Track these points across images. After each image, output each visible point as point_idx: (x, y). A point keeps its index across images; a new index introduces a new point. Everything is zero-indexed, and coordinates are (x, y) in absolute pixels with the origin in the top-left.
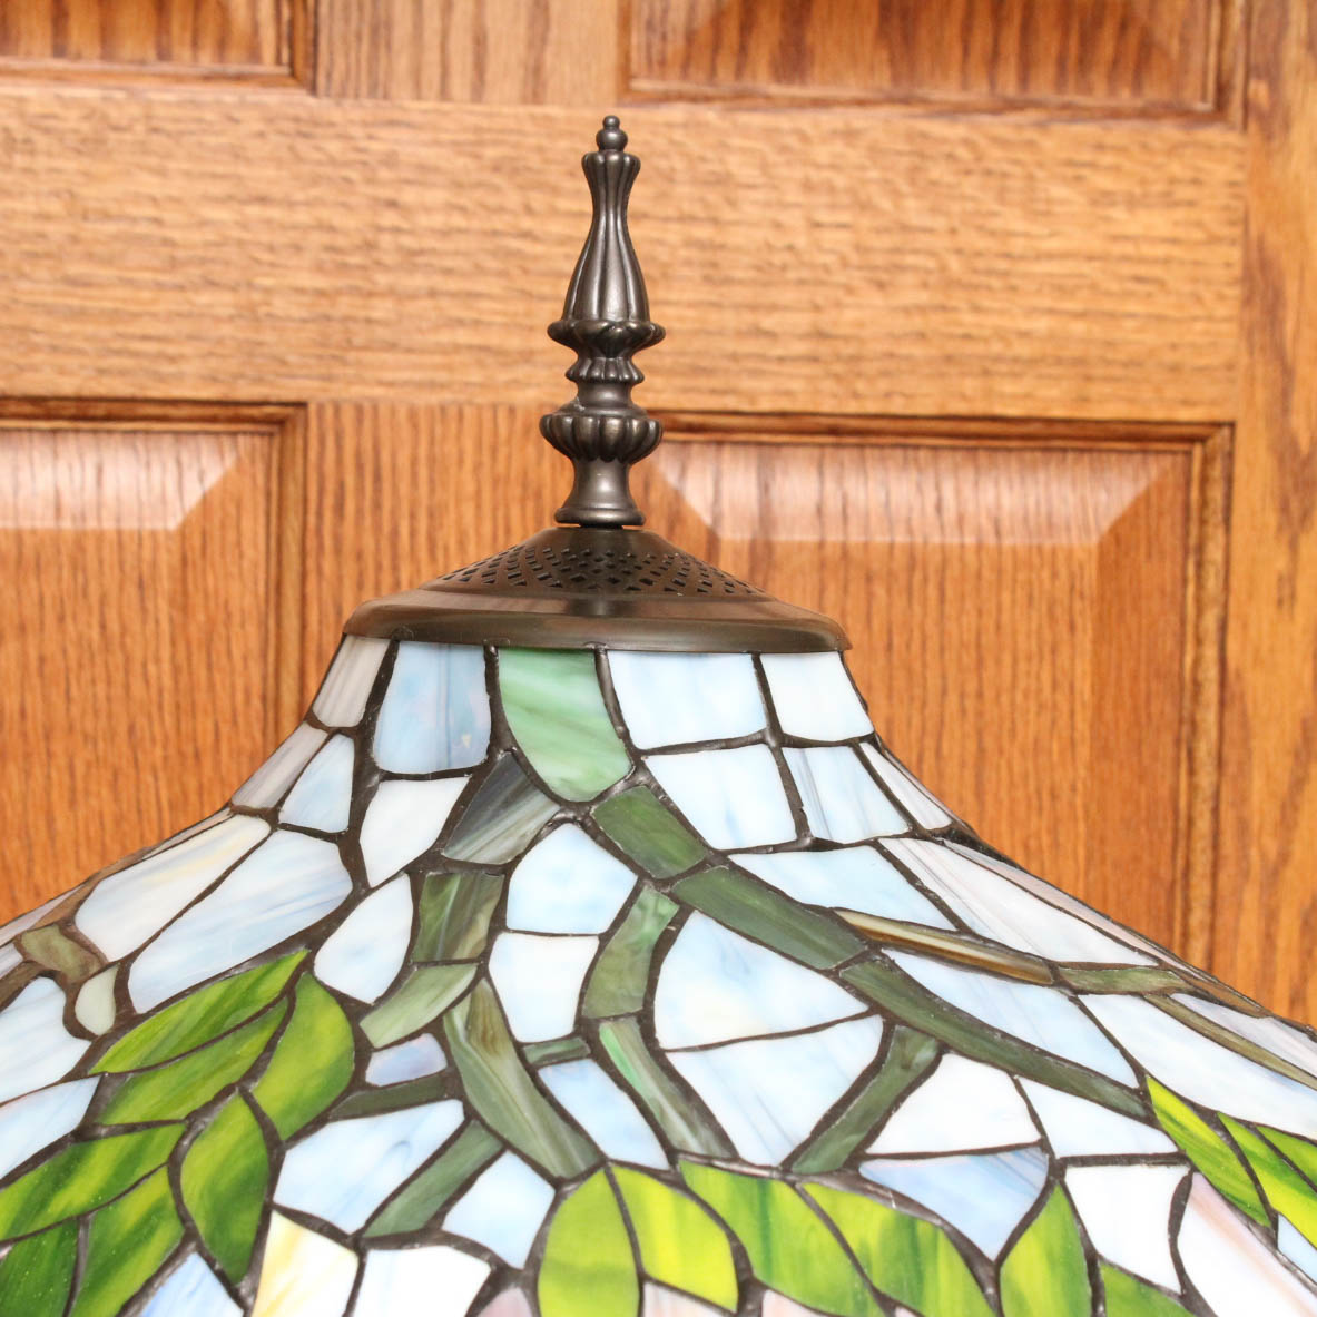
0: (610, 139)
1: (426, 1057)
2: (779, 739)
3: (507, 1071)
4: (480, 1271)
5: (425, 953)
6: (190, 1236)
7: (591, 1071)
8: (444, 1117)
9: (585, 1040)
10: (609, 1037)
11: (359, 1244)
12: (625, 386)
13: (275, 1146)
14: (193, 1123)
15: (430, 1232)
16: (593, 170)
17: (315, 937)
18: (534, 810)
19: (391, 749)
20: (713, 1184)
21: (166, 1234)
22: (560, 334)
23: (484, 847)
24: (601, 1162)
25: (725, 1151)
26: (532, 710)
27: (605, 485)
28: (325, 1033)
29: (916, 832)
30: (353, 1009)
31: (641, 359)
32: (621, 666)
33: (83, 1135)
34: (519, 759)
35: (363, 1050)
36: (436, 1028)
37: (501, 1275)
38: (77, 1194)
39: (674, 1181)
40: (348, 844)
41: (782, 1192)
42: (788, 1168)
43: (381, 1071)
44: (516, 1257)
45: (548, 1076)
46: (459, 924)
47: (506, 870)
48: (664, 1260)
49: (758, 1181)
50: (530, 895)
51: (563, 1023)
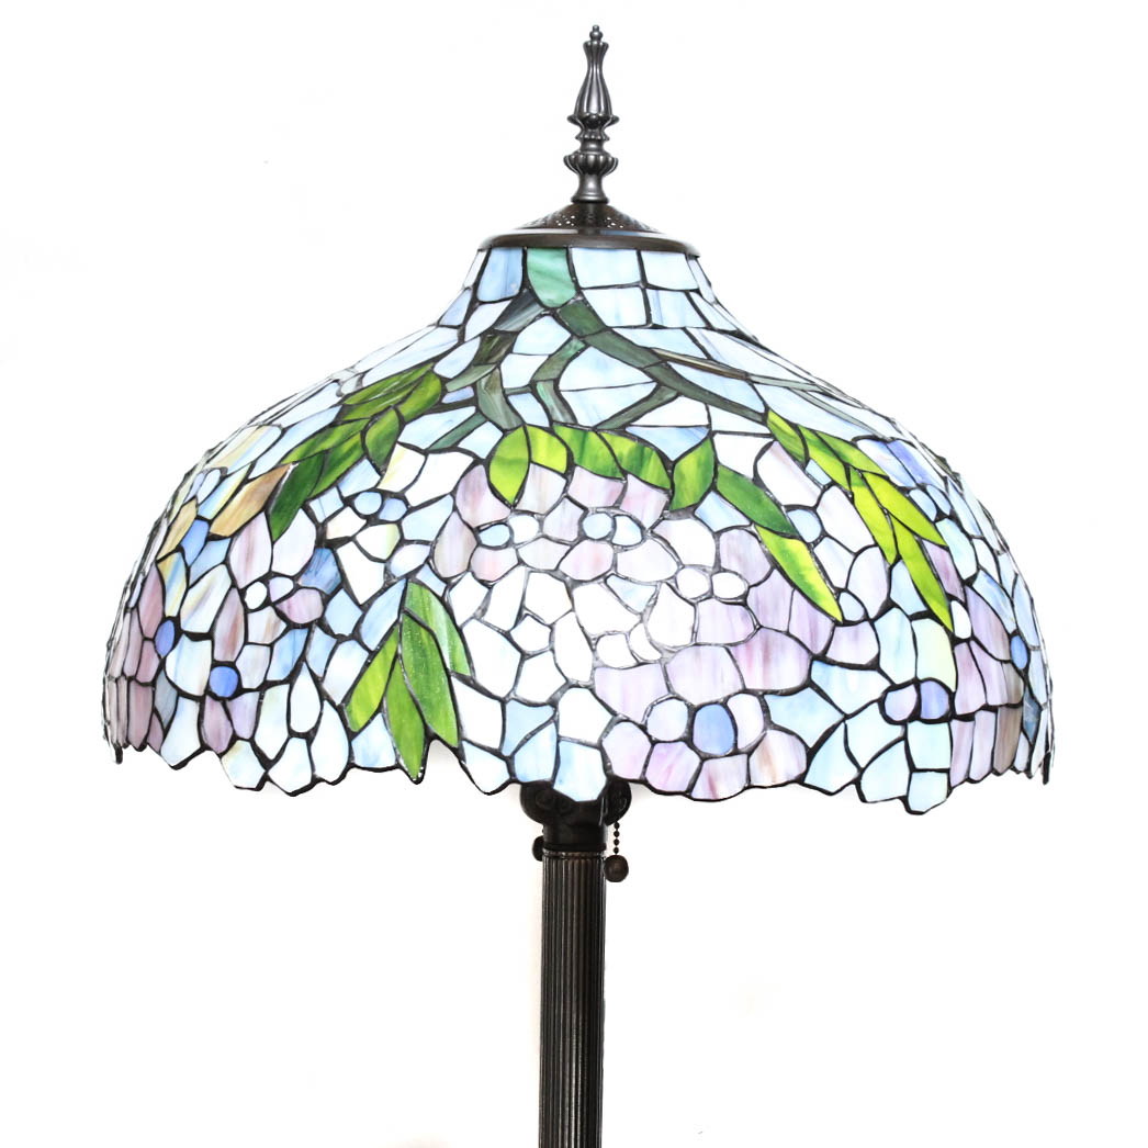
0: (596, 35)
1: (469, 393)
2: (644, 284)
3: (497, 397)
4: (469, 460)
5: (479, 360)
6: (366, 454)
7: (530, 397)
8: (471, 410)
9: (531, 388)
10: (540, 387)
11: (425, 453)
12: (600, 142)
13: (403, 422)
14: (374, 419)
15: (454, 448)
16: (588, 48)
17: (436, 359)
18: (536, 310)
19: (484, 294)
20: (565, 433)
21: (357, 453)
22: (572, 119)
23: (510, 326)
24: (523, 425)
25: (573, 423)
26: (539, 272)
27: (591, 185)
28: (433, 387)
29: (709, 327)
30: (444, 381)
31: (608, 131)
32: (577, 253)
33: (333, 425)
34: (532, 292)
35: (444, 392)
36: (474, 386)
37: (477, 461)
38: (327, 445)
39: (550, 431)
40: (461, 329)
41: (593, 436)
42: (595, 429)
43: (447, 399)
44: (483, 455)
45: (512, 399)
46: (496, 350)
47: (516, 333)
48: (539, 457)
49: (584, 431)
50: (522, 343)
51: (526, 381)
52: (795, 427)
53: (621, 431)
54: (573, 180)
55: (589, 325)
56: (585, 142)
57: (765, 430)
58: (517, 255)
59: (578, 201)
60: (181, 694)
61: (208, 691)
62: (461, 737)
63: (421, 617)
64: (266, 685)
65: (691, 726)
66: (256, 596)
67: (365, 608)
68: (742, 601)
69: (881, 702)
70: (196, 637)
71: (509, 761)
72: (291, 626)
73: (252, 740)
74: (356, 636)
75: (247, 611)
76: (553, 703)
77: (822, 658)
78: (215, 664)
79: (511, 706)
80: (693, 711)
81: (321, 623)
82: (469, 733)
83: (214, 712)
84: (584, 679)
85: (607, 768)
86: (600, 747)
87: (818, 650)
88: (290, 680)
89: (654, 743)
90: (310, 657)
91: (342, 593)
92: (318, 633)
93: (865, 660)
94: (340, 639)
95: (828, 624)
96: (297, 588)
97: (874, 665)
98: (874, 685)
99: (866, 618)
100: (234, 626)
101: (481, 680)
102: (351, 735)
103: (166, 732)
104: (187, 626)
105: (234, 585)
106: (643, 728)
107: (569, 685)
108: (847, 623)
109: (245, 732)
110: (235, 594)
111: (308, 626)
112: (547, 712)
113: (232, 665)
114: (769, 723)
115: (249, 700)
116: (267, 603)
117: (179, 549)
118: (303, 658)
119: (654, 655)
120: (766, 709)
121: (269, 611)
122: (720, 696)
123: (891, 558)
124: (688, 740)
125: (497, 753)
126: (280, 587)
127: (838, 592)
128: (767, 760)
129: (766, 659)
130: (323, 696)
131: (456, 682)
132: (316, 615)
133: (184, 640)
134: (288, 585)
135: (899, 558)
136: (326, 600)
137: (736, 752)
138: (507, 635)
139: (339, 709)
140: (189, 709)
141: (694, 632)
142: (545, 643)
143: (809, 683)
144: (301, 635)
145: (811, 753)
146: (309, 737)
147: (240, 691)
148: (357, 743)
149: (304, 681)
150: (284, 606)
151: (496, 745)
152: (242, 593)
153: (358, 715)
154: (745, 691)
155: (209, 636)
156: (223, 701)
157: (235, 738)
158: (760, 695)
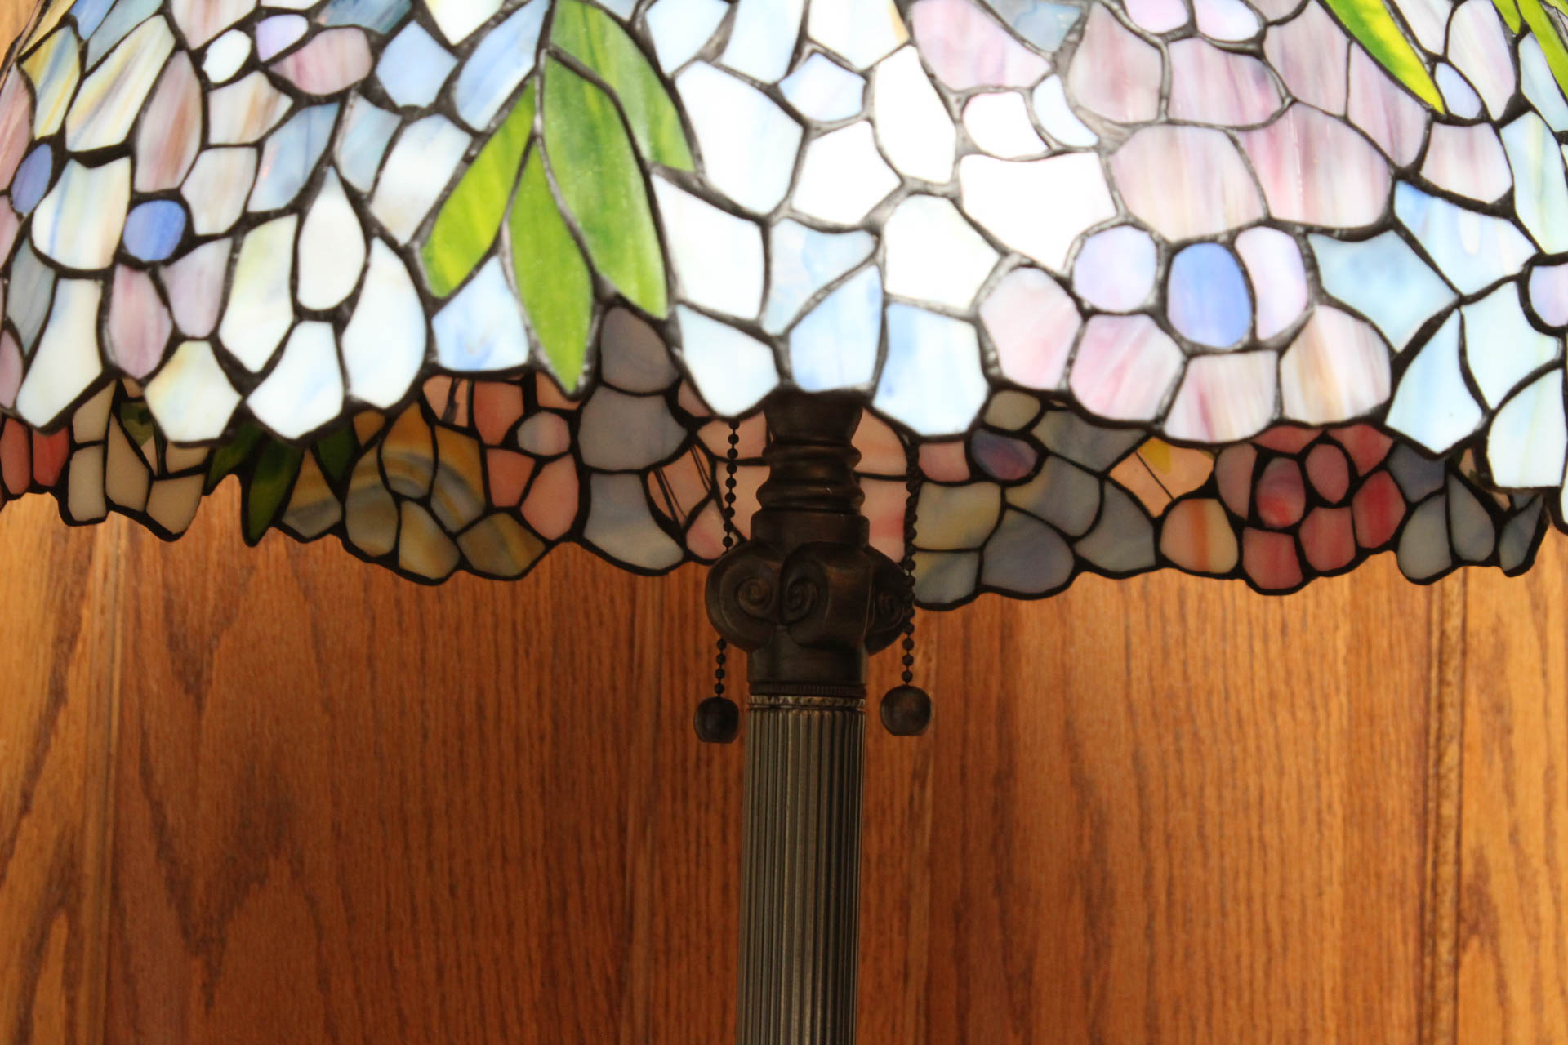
60: (64, 273)
61: (122, 256)
62: (673, 296)
63: (585, 61)
64: (249, 221)
65: (1163, 286)
66: (226, 57)
67: (462, 52)
68: (1254, 49)
69: (1522, 281)
70: (96, 159)
71: (777, 345)
72: (302, 101)
73: (214, 339)
74: (444, 106)
75: (207, 87)
76: (872, 228)
77: (1410, 176)
78: (137, 200)
79: (783, 232)
80: (1170, 252)
81: (370, 89)
82: (692, 287)
83: (132, 295)
84: (938, 173)
85: (987, 365)
86: (975, 320)
87: (1407, 158)
88: (299, 207)
89: (1087, 314)
90: (343, 156)
91: (413, 31)
92: (361, 111)
93: (1490, 196)
94: (409, 115)
95: (1419, 117)
96: (315, 30)
97: (1505, 209)
98: (1512, 253)
99: (1484, 117)
100: (181, 122)
101: (718, 178)
102: (431, 305)
103: (28, 360)
104: (77, 143)
105: (180, 44)
106: (1065, 284)
107: (910, 189)
108: (1452, 120)
109: (198, 325)
110: (183, 63)
111: (340, 99)
112: (862, 243)
113: (175, 196)
114: (1320, 294)
115: (209, 258)
116: (252, 64)
117: (68, 21)
118: (328, 159)
119: (1081, 137)
120: (1311, 264)
121: (256, 80)
122: (1219, 226)
123: (1515, 26)
124: (1159, 313)
125: (752, 330)
126: (277, 35)
127: (1434, 61)
128: (1315, 367)
129: (1308, 163)
130: (371, 229)
132: (357, 75)
133: (74, 170)
134: (297, 27)
135: (1525, 29)
136: (378, 44)
137: (1253, 346)
138: (772, 92)
139: (404, 254)
140: (80, 298)
141: (1164, 96)
142: (853, 105)
143: (1389, 223)
144: (321, 120)
145: (1400, 363)
146: (338, 318)
147: (190, 241)
148: (445, 322)
149: (331, 207)
150: (288, 68)
151: (748, 310)
152: (198, 58)
153: (446, 264)
154: (1270, 222)
155: (126, 149)
156: (152, 270)
157: (177, 339)
158: (1300, 234)
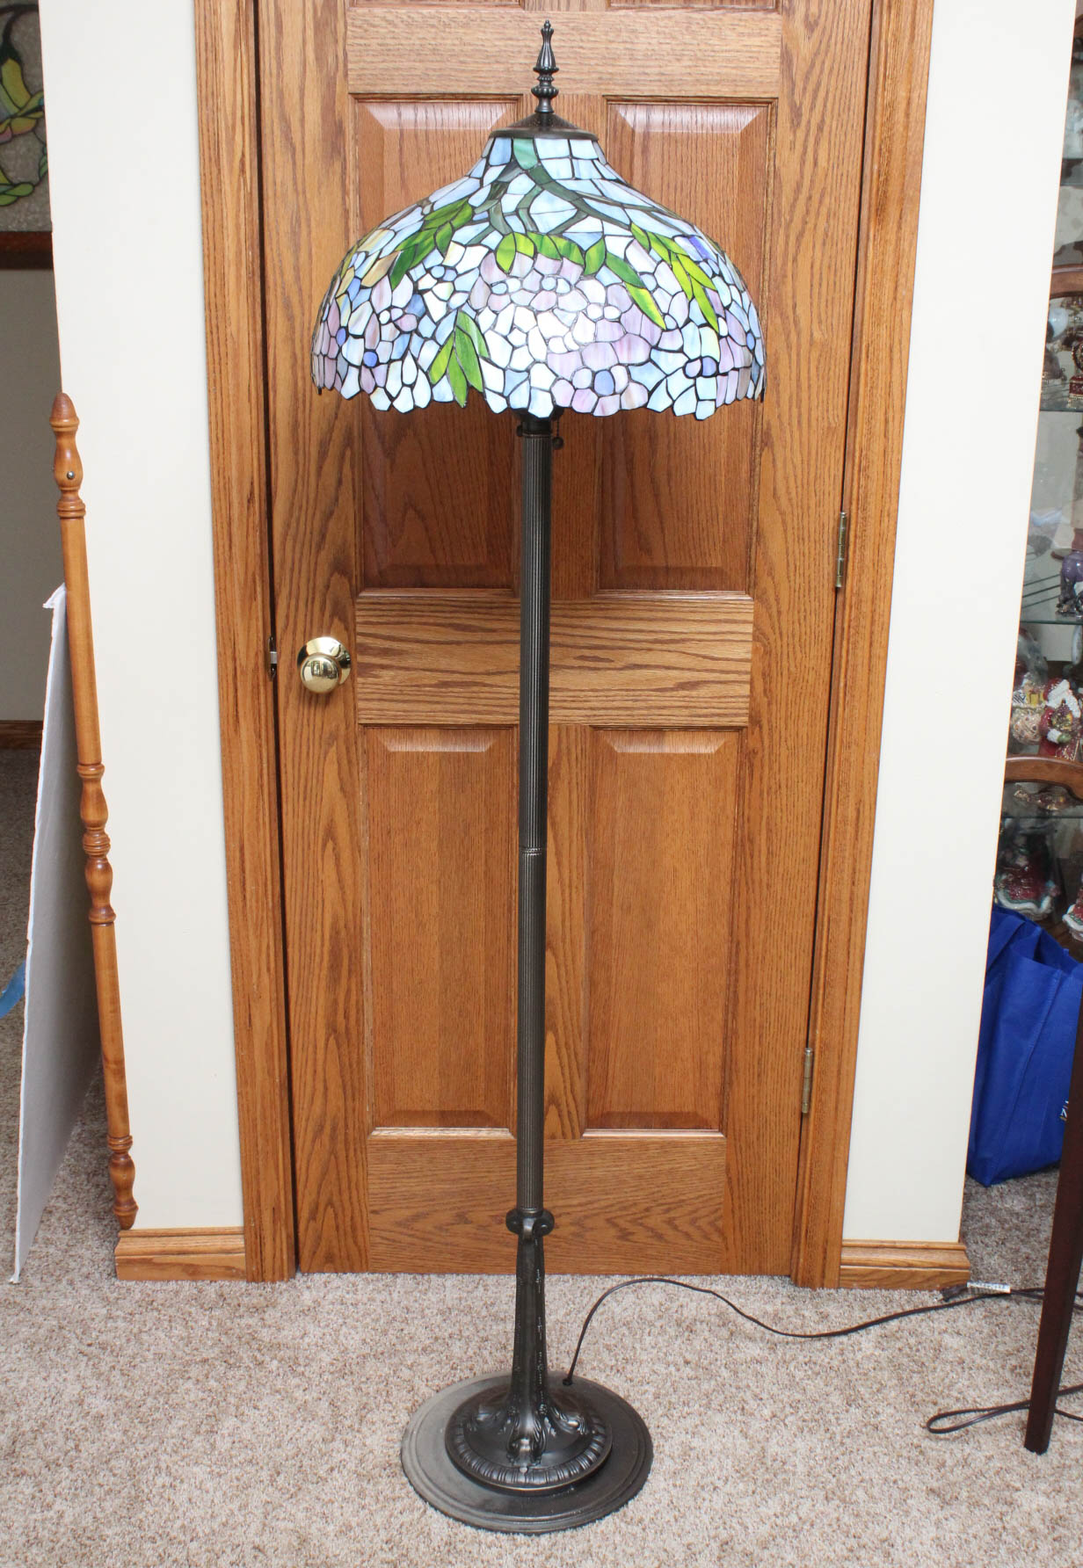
0: (547, 25)
1: (486, 215)
2: (571, 157)
3: (500, 217)
4: (487, 250)
5: (491, 197)
6: (436, 247)
7: (516, 217)
8: (487, 224)
9: (516, 212)
10: (521, 212)
11: (465, 246)
12: (550, 82)
13: (454, 230)
14: (440, 228)
15: (479, 244)
16: (543, 32)
17: (470, 196)
18: (518, 170)
19: (492, 161)
20: (533, 236)
21: (432, 246)
22: (535, 70)
23: (505, 179)
24: (513, 232)
25: (537, 231)
26: (520, 151)
27: (545, 104)
28: (468, 211)
29: (603, 178)
30: (473, 208)
31: (554, 75)
32: (538, 141)
33: (420, 231)
34: (516, 161)
35: (473, 214)
36: (488, 211)
37: (490, 251)
38: (418, 241)
39: (526, 235)
40: (481, 180)
41: (546, 238)
42: (548, 234)
43: (475, 218)
44: (493, 248)
45: (507, 219)
46: (497, 193)
47: (509, 183)
48: (521, 248)
49: (542, 235)
50: (512, 187)
51: (513, 209)
52: (644, 231)
53: (560, 235)
54: (535, 101)
55: (544, 178)
56: (541, 81)
57: (629, 233)
58: (508, 141)
59: (539, 112)
60: (350, 364)
61: (363, 363)
62: (484, 387)
63: (464, 329)
64: (391, 361)
65: (593, 381)
66: (385, 317)
67: (437, 324)
68: (618, 321)
69: (684, 368)
70: (356, 337)
71: (507, 399)
72: (402, 333)
73: (384, 388)
74: (433, 338)
75: (380, 325)
76: (528, 371)
77: (656, 347)
78: (366, 350)
79: (508, 372)
80: (594, 374)
81: (416, 331)
82: (488, 385)
83: (366, 373)
84: (542, 358)
85: (553, 402)
86: (550, 392)
87: (654, 343)
88: (402, 359)
89: (576, 389)
90: (412, 347)
91: (426, 317)
92: (415, 336)
93: (676, 348)
94: (426, 339)
95: (659, 330)
96: (405, 314)
97: (681, 351)
98: (681, 360)
99: (677, 327)
100: (375, 332)
101: (494, 359)
102: (432, 386)
103: (343, 382)
104: (351, 331)
105: (374, 312)
106: (571, 383)
107: (536, 362)
108: (668, 330)
109: (381, 383)
110: (375, 316)
111: (410, 333)
112: (525, 374)
113: (374, 351)
114: (630, 379)
115: (383, 368)
116: (390, 321)
117: (347, 292)
118: (408, 348)
119: (575, 347)
120: (629, 373)
121: (391, 325)
122: (607, 367)
123: (690, 297)
124: (592, 388)
125: (501, 395)
126: (397, 313)
127: (664, 315)
128: (630, 396)
129: (629, 348)
130: (418, 367)
131: (482, 361)
132: (414, 327)
133: (351, 338)
134: (400, 313)
135: (693, 297)
136: (419, 320)
137: (614, 393)
138: (506, 338)
139: (426, 374)
140: (354, 372)
141: (595, 336)
142: (524, 342)
143: (650, 360)
144: (407, 337)
145: (650, 394)
146: (412, 386)
147: (378, 364)
148: (435, 389)
149: (409, 360)
150: (398, 323)
151: (501, 391)
152: (378, 316)
153: (435, 376)
154: (619, 364)
155: (363, 336)
156: (370, 369)
157: (376, 387)
158: (627, 366)
